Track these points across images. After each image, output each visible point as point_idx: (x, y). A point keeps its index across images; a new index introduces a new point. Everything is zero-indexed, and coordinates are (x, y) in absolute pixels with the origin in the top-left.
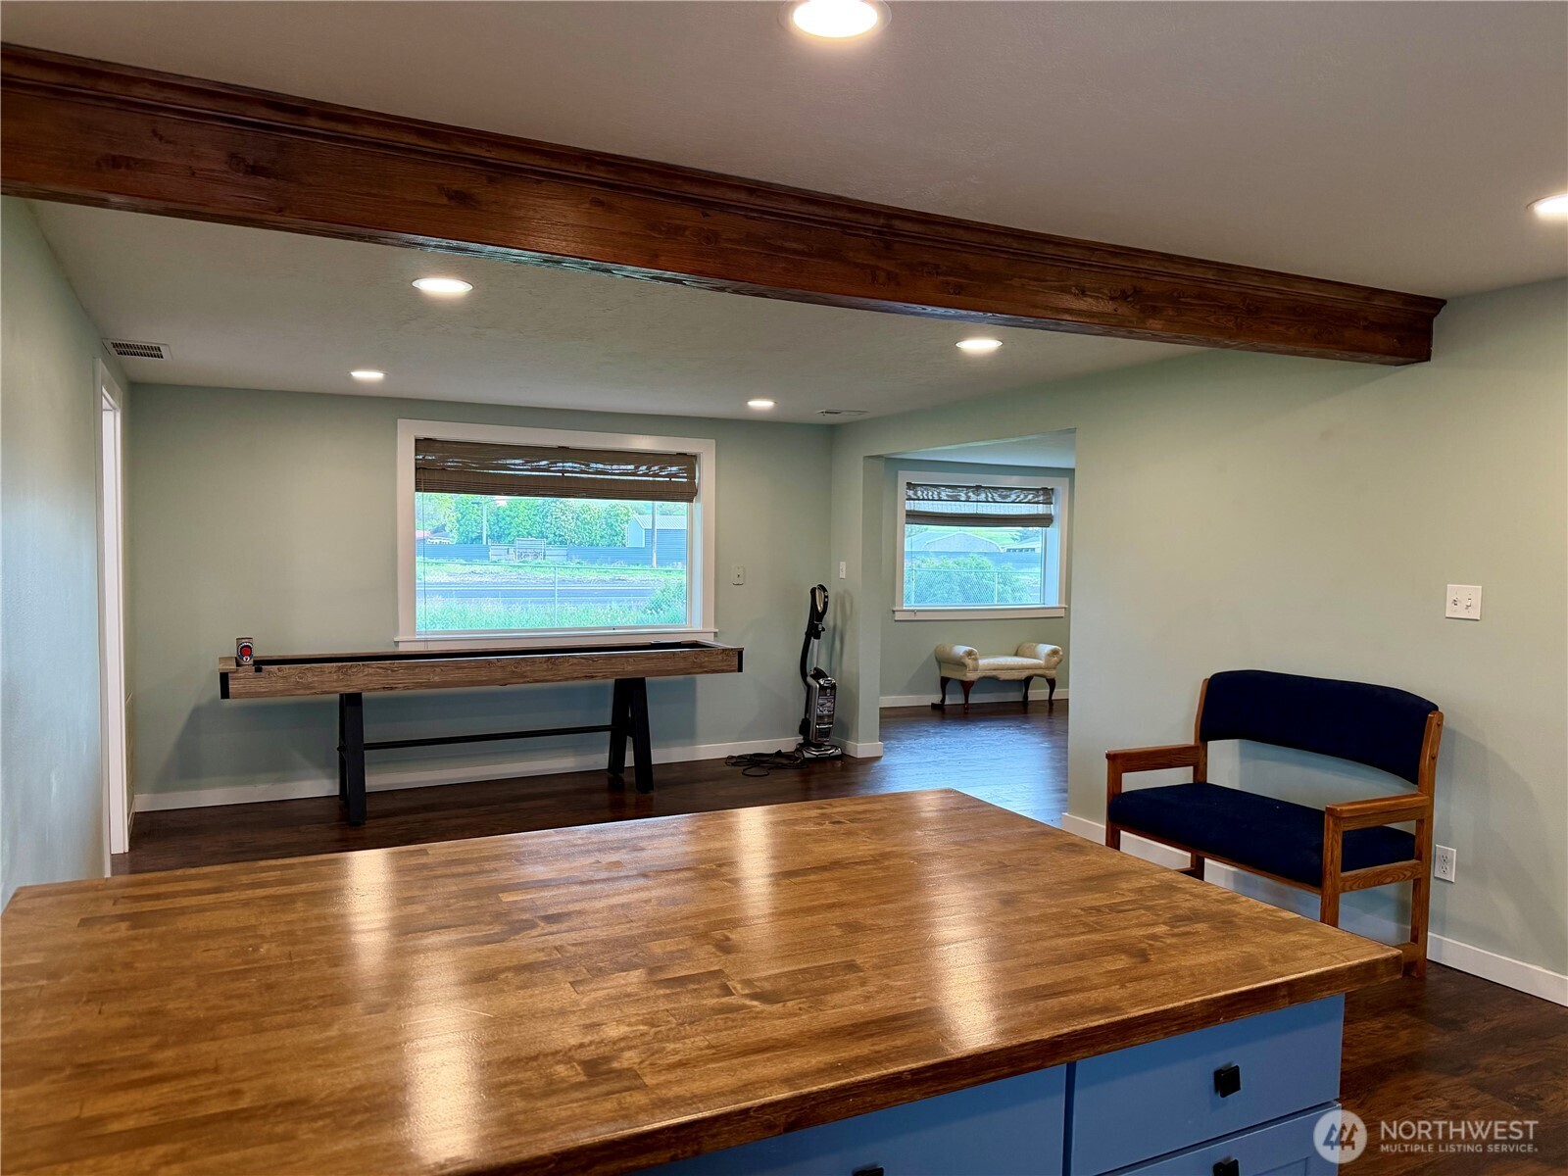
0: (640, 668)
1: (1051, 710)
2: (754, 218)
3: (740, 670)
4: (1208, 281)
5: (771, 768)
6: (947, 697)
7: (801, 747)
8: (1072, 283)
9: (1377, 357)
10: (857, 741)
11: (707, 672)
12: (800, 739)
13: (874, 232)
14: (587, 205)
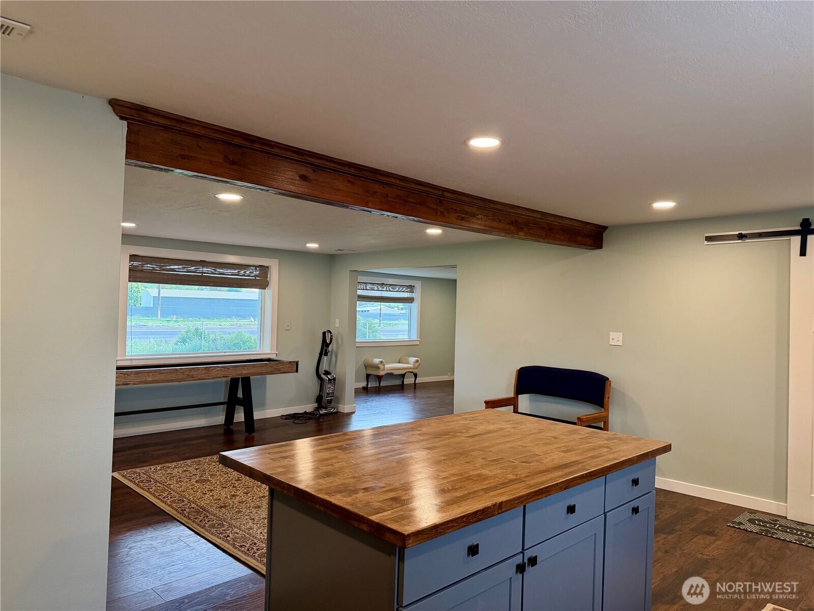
0: (250, 371)
1: (415, 388)
2: (399, 189)
3: (297, 371)
4: (537, 218)
5: (306, 419)
6: (369, 383)
7: (317, 409)
8: (496, 217)
9: (586, 247)
10: (344, 404)
11: (281, 373)
12: (316, 405)
13: (437, 196)
14: (346, 182)
